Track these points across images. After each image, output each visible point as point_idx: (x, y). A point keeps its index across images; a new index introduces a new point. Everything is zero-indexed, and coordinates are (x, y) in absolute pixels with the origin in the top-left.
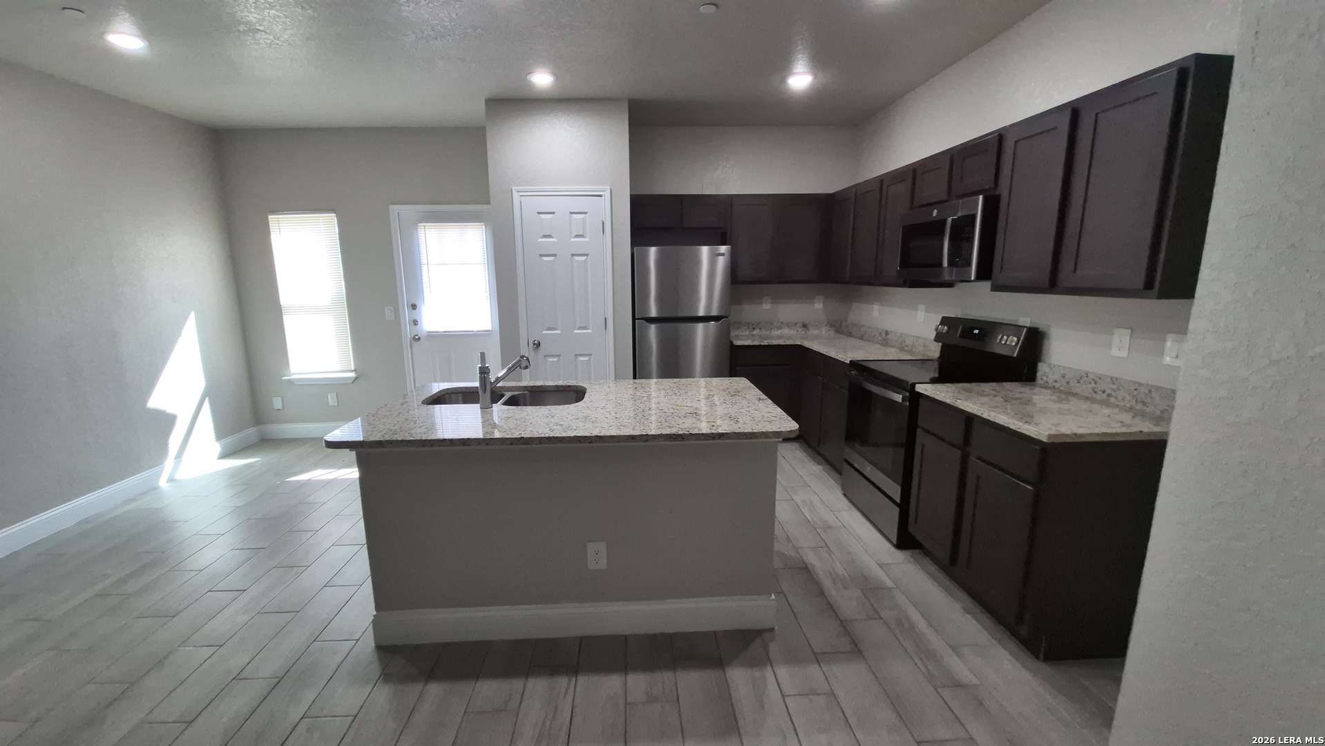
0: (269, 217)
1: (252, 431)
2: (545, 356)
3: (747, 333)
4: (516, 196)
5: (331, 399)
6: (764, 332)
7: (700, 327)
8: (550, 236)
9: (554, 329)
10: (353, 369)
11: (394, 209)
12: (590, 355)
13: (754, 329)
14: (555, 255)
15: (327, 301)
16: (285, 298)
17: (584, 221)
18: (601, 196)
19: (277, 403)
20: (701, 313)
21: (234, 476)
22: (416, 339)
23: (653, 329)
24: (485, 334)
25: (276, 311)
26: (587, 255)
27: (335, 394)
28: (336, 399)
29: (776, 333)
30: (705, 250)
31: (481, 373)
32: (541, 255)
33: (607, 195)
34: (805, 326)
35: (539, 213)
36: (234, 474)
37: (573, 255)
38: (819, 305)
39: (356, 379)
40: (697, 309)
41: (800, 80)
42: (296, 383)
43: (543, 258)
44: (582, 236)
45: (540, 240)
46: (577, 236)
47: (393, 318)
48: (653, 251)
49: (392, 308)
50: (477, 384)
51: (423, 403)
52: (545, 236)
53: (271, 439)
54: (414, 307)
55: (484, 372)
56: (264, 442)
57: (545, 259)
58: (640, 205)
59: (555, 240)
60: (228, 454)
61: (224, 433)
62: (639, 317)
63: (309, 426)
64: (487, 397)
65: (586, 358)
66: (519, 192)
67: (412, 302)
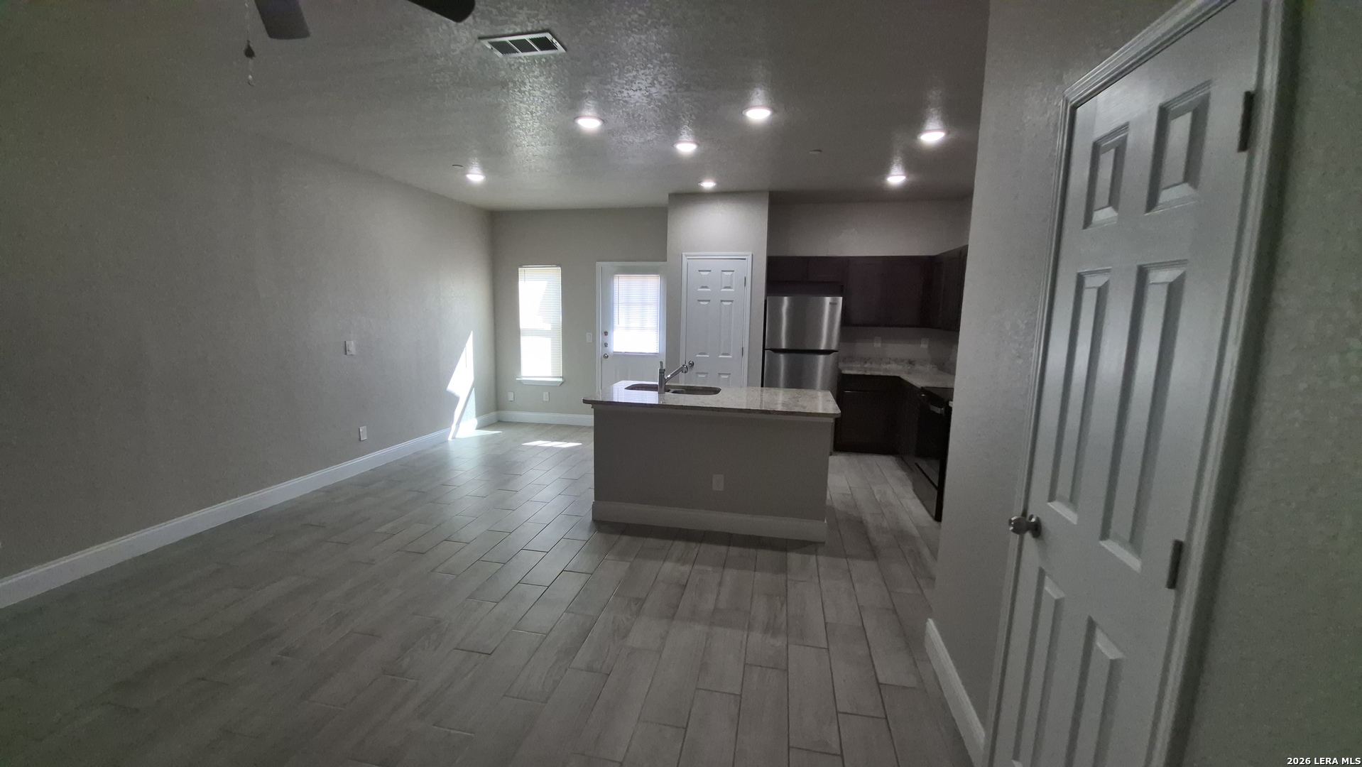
0: (519, 269)
1: (493, 414)
2: (699, 373)
3: (859, 366)
4: (684, 258)
5: (545, 396)
6: (874, 366)
7: (821, 358)
8: (706, 287)
9: (706, 355)
10: (561, 376)
11: (599, 264)
12: (730, 374)
13: (865, 363)
14: (709, 301)
15: (548, 327)
16: (523, 324)
17: (732, 276)
18: (744, 259)
19: (511, 396)
20: (823, 347)
21: (483, 440)
22: (606, 357)
23: (781, 358)
24: (656, 355)
25: (516, 333)
26: (732, 301)
27: (548, 393)
28: (548, 397)
29: (884, 366)
30: (828, 300)
31: (660, 373)
32: (699, 301)
33: (749, 258)
34: (911, 362)
35: (700, 271)
36: (482, 439)
37: (722, 301)
38: (924, 346)
39: (561, 384)
40: (819, 345)
41: (896, 178)
42: (524, 383)
43: (701, 302)
44: (729, 288)
45: (699, 290)
46: (725, 288)
47: (591, 342)
48: (786, 300)
49: (591, 334)
50: (658, 383)
51: (624, 389)
52: (703, 287)
53: (507, 422)
54: (606, 333)
55: (662, 372)
56: (499, 423)
57: (702, 303)
58: (774, 265)
59: (709, 290)
60: (480, 427)
61: (479, 413)
62: (769, 348)
63: (529, 414)
64: (662, 387)
65: (727, 377)
66: (687, 256)
67: (605, 330)
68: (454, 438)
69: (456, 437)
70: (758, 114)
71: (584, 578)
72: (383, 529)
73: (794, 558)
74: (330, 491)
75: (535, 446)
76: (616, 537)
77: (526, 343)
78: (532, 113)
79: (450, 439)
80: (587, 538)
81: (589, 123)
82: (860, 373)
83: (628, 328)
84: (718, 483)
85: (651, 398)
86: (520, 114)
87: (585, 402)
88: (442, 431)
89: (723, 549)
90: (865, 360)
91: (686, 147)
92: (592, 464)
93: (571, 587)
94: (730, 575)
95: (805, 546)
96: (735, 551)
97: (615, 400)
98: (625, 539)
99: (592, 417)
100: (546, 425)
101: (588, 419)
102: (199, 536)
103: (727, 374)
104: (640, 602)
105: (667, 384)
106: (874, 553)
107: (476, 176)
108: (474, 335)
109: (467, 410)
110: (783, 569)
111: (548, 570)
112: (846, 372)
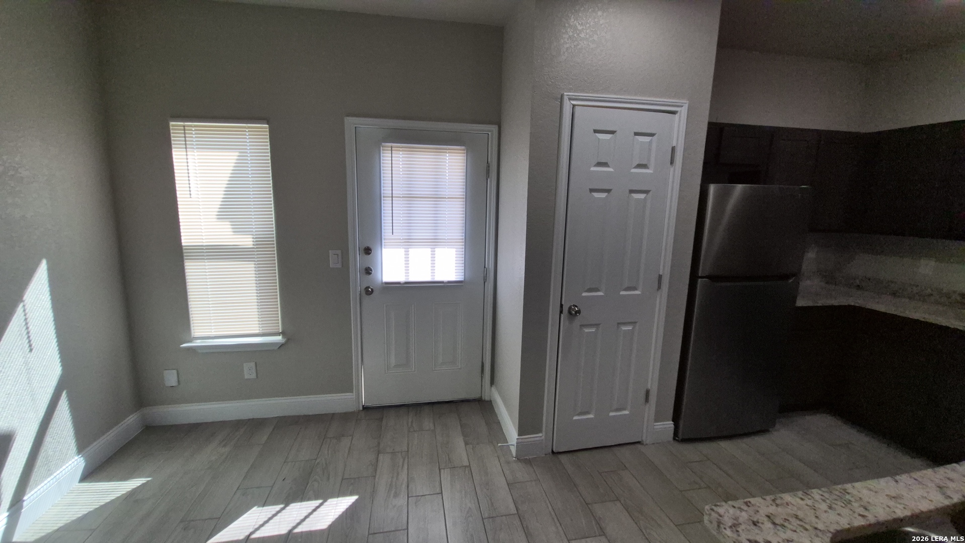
0: (172, 123)
1: (131, 419)
2: (582, 326)
4: (567, 105)
5: (249, 371)
8: (605, 164)
9: (597, 290)
10: (280, 331)
11: (351, 123)
12: (635, 323)
14: (608, 191)
15: (247, 241)
17: (651, 142)
18: (674, 113)
19: (171, 378)
22: (369, 291)
25: (173, 252)
26: (648, 192)
27: (254, 363)
28: (254, 371)
32: (592, 190)
33: (684, 111)
35: (596, 131)
37: (632, 191)
39: (282, 346)
42: (199, 351)
43: (593, 194)
44: (645, 166)
45: (593, 169)
46: (638, 166)
47: (339, 266)
49: (339, 252)
52: (599, 164)
54: (368, 251)
57: (596, 195)
59: (611, 169)
62: (707, 274)
65: (630, 327)
66: (570, 99)
67: (366, 245)
77: (198, 274)
100: (256, 423)
103: (631, 323)
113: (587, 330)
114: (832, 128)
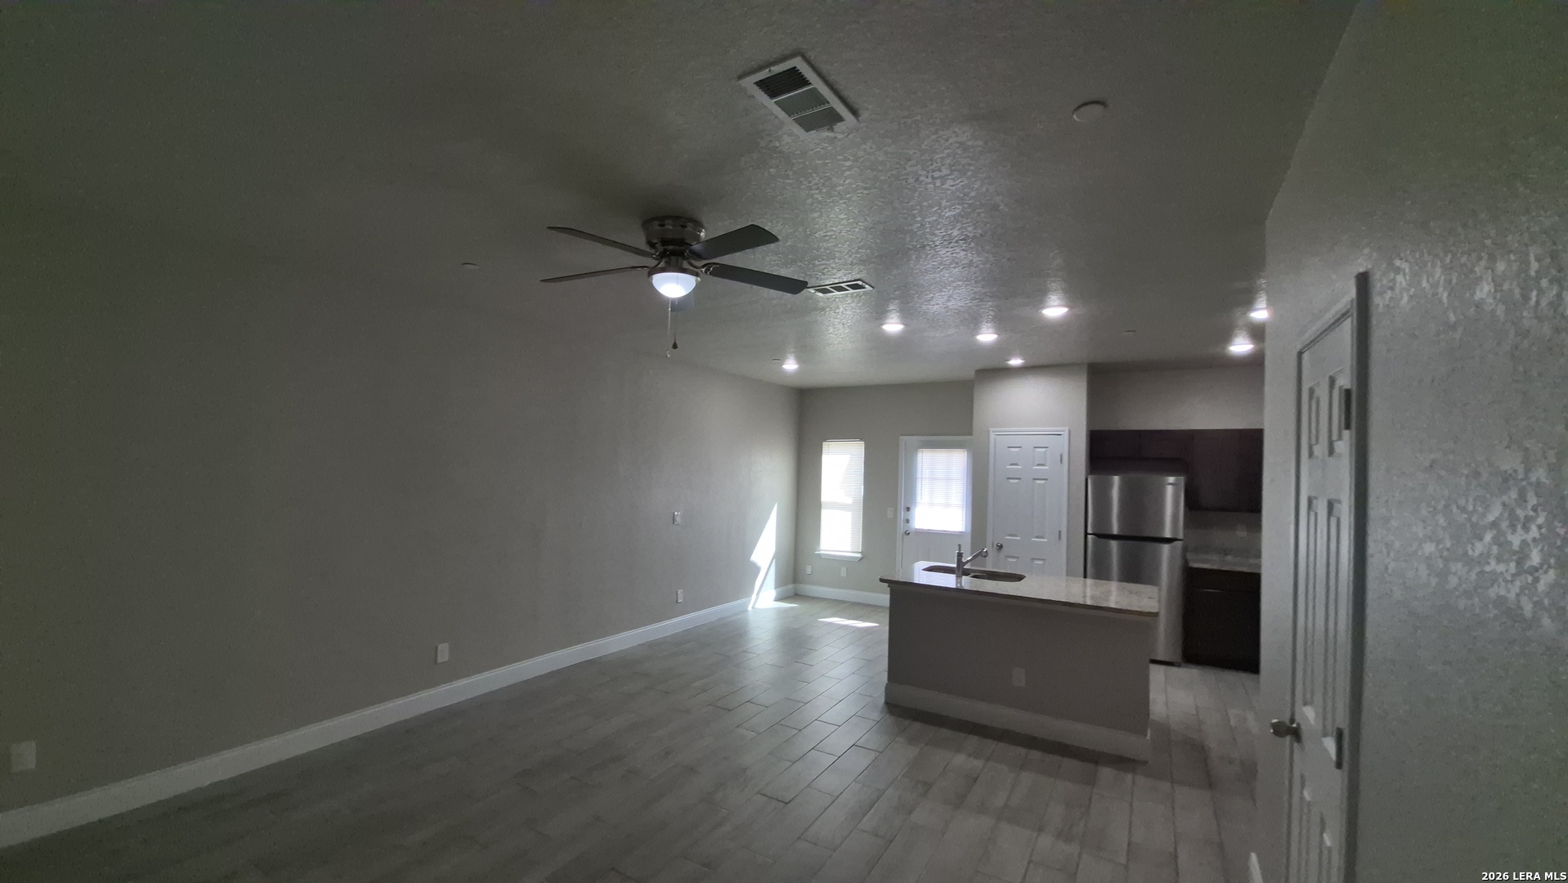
0: (823, 443)
1: (791, 586)
2: (1007, 557)
4: (992, 436)
5: (843, 571)
6: (1236, 559)
7: (1166, 548)
8: (1016, 464)
9: (1015, 536)
10: (860, 551)
11: (904, 439)
12: (1045, 560)
13: (1224, 555)
14: (1019, 479)
15: (849, 501)
16: (825, 497)
17: (1045, 452)
18: (1061, 435)
19: (809, 570)
20: (1166, 534)
21: (780, 611)
22: (907, 534)
23: (1114, 545)
24: (960, 535)
25: (818, 505)
26: (1046, 479)
27: (846, 568)
28: (846, 571)
30: (1168, 479)
31: (958, 556)
32: (1008, 478)
33: (1066, 434)
35: (1010, 448)
37: (1035, 480)
39: (862, 559)
40: (1162, 532)
41: (1240, 347)
42: (823, 557)
44: (1043, 465)
45: (1009, 467)
46: (1039, 465)
47: (892, 518)
48: (1116, 479)
49: (892, 509)
50: (955, 566)
51: (924, 570)
52: (1012, 464)
53: (805, 596)
54: (908, 509)
55: (960, 555)
56: (796, 596)
57: (1011, 481)
59: (1020, 467)
60: (779, 599)
61: (778, 584)
62: (1093, 532)
63: (827, 589)
64: (960, 571)
65: (1041, 563)
66: (994, 432)
67: (908, 506)
68: (753, 608)
69: (756, 607)
70: (1055, 310)
71: (873, 755)
72: (697, 684)
73: (1106, 773)
74: (652, 645)
75: (831, 623)
76: (907, 722)
77: (826, 516)
78: (843, 324)
79: (750, 608)
80: (878, 719)
81: (893, 326)
82: (1215, 567)
83: (932, 505)
84: (1019, 677)
85: (948, 581)
86: (834, 325)
87: (882, 580)
88: (744, 600)
89: (1022, 751)
90: (1225, 552)
91: (987, 336)
92: (886, 647)
93: (862, 761)
94: (1027, 778)
95: (1123, 762)
96: (1036, 755)
97: (916, 581)
98: (917, 725)
99: (888, 596)
100: (843, 602)
101: (884, 599)
102: (559, 672)
103: (1042, 560)
104: (928, 786)
105: (965, 567)
106: (1209, 782)
107: (790, 366)
108: (778, 507)
109: (766, 581)
110: (1091, 781)
111: (840, 742)
112: (1196, 565)
113: (1010, 560)
114: (1248, 428)
